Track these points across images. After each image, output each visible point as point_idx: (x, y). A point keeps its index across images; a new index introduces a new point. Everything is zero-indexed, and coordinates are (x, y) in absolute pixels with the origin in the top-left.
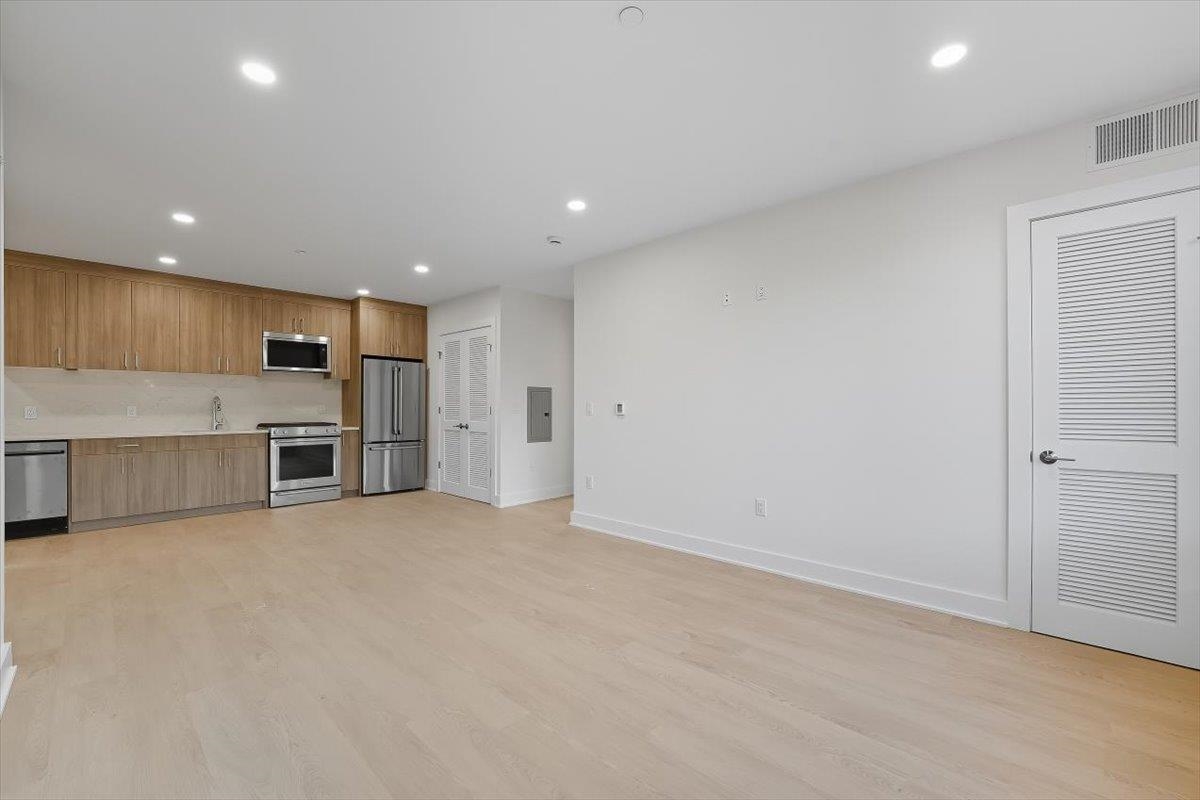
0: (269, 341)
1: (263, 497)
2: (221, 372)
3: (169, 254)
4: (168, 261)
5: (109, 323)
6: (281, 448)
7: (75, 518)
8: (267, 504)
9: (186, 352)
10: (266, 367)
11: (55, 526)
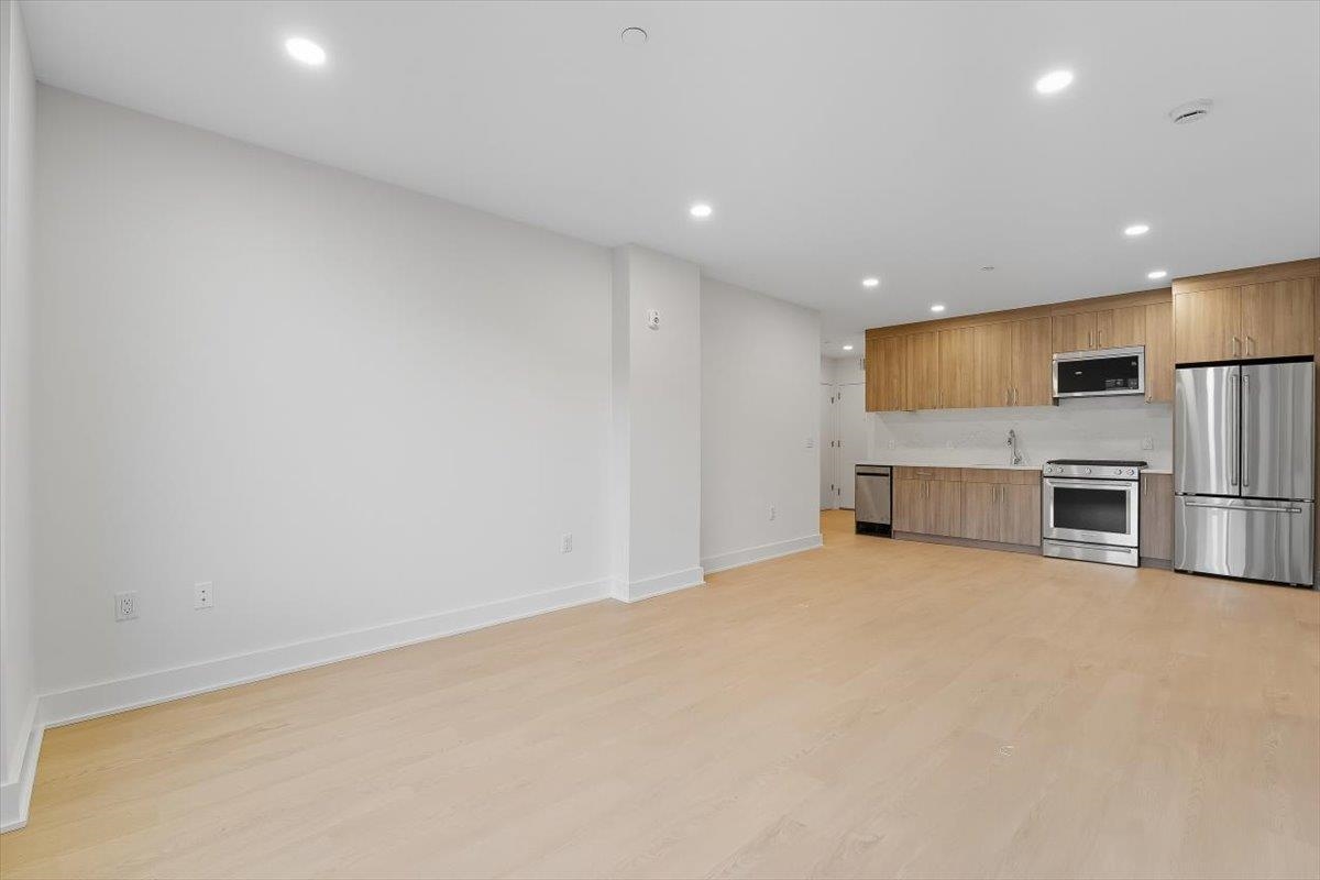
0: (1059, 364)
1: (1037, 543)
2: (1009, 404)
3: (938, 302)
4: (938, 309)
5: (925, 367)
6: (1056, 489)
7: (894, 528)
8: (1039, 551)
9: (979, 387)
10: (1057, 395)
11: (884, 531)
